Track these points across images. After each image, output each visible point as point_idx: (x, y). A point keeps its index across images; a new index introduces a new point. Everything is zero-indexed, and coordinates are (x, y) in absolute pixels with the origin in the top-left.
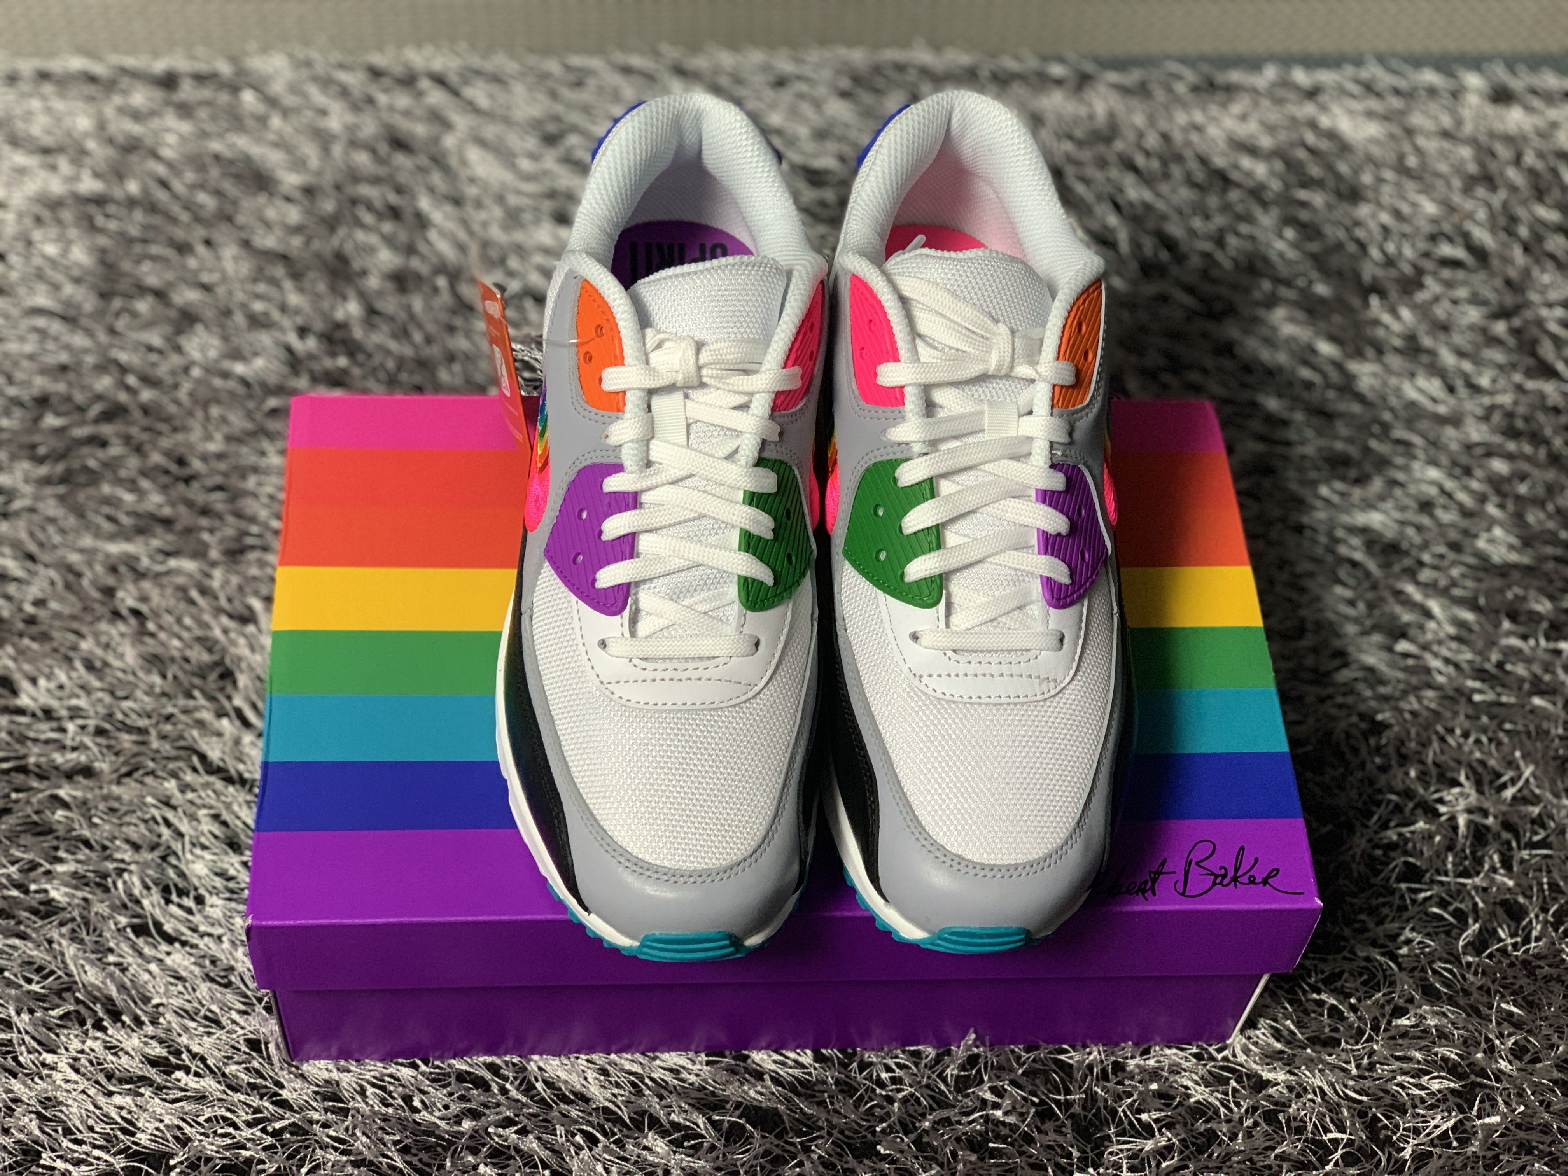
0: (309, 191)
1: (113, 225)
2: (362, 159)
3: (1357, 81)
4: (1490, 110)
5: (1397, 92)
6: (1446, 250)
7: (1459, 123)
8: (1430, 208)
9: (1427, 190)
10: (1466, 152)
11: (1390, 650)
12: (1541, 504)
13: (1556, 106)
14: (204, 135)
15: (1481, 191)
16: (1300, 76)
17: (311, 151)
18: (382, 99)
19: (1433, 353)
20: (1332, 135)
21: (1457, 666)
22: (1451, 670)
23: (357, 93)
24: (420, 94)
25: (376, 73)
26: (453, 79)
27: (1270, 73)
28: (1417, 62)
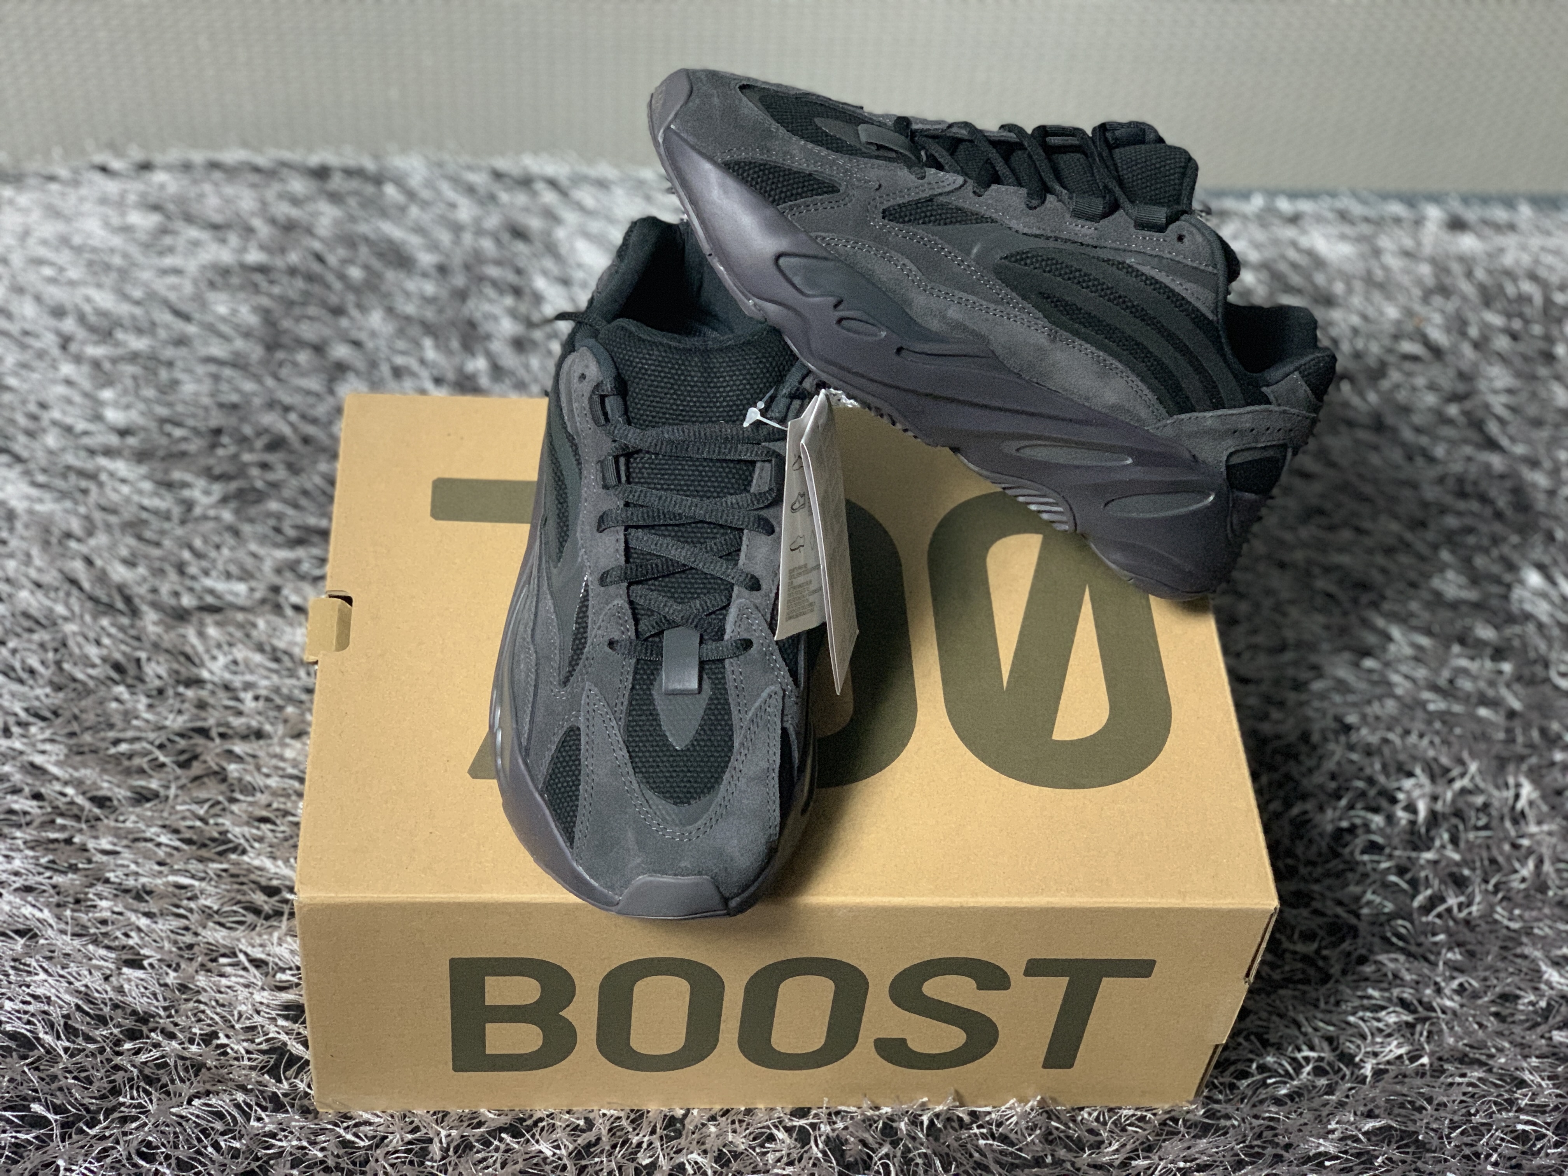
0: (442, 270)
1: (276, 290)
2: (487, 245)
3: (1332, 210)
4: (1446, 237)
5: (1367, 220)
6: (1408, 347)
7: (1419, 244)
8: (1392, 312)
9: (1389, 297)
10: (1425, 270)
11: (1357, 665)
12: (1486, 551)
13: (1504, 234)
14: (352, 219)
15: (1437, 300)
16: (1284, 205)
17: (445, 237)
18: (504, 197)
19: (1394, 430)
20: (1311, 253)
21: (1413, 680)
22: (1408, 685)
23: (482, 191)
24: (534, 194)
25: (498, 175)
26: (564, 182)
27: (1258, 202)
28: (1385, 196)
